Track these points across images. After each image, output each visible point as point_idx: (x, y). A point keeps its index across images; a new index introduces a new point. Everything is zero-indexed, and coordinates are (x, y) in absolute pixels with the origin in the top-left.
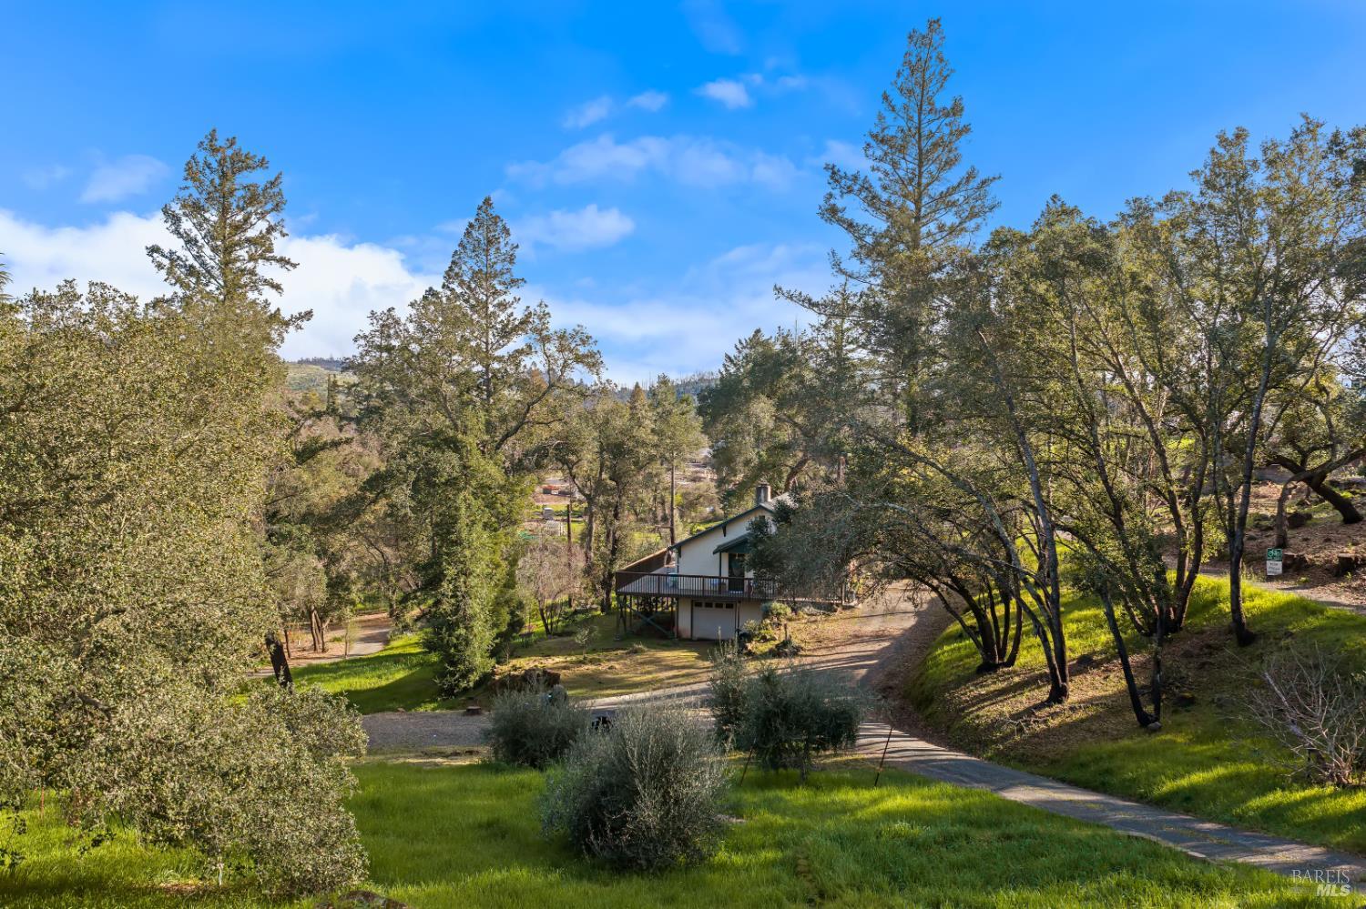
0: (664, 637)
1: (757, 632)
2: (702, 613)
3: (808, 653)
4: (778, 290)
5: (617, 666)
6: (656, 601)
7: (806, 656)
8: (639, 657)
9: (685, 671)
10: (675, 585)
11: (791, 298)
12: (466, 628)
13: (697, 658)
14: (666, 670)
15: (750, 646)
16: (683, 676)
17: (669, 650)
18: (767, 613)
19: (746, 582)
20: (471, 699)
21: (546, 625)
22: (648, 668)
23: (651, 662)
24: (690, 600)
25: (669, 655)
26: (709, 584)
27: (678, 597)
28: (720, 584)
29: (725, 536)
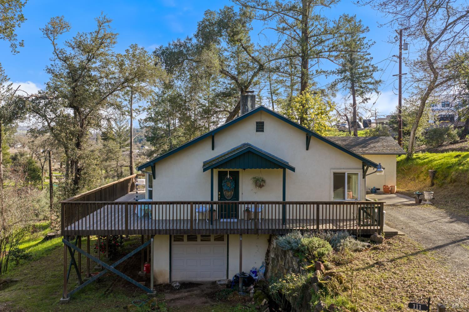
10: (147, 215)
19: (242, 208)
24: (168, 235)
28: (212, 210)
29: (213, 149)
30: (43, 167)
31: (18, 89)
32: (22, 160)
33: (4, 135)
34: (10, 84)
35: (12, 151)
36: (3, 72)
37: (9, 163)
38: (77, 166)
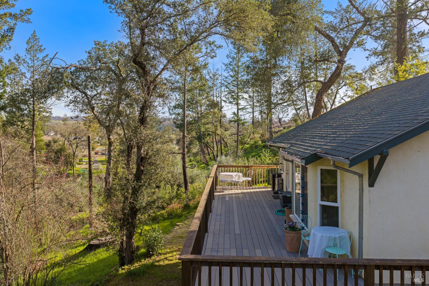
30: (74, 154)
31: (55, 58)
32: (55, 147)
33: (38, 116)
34: (45, 55)
35: (46, 139)
36: (37, 41)
37: (43, 149)
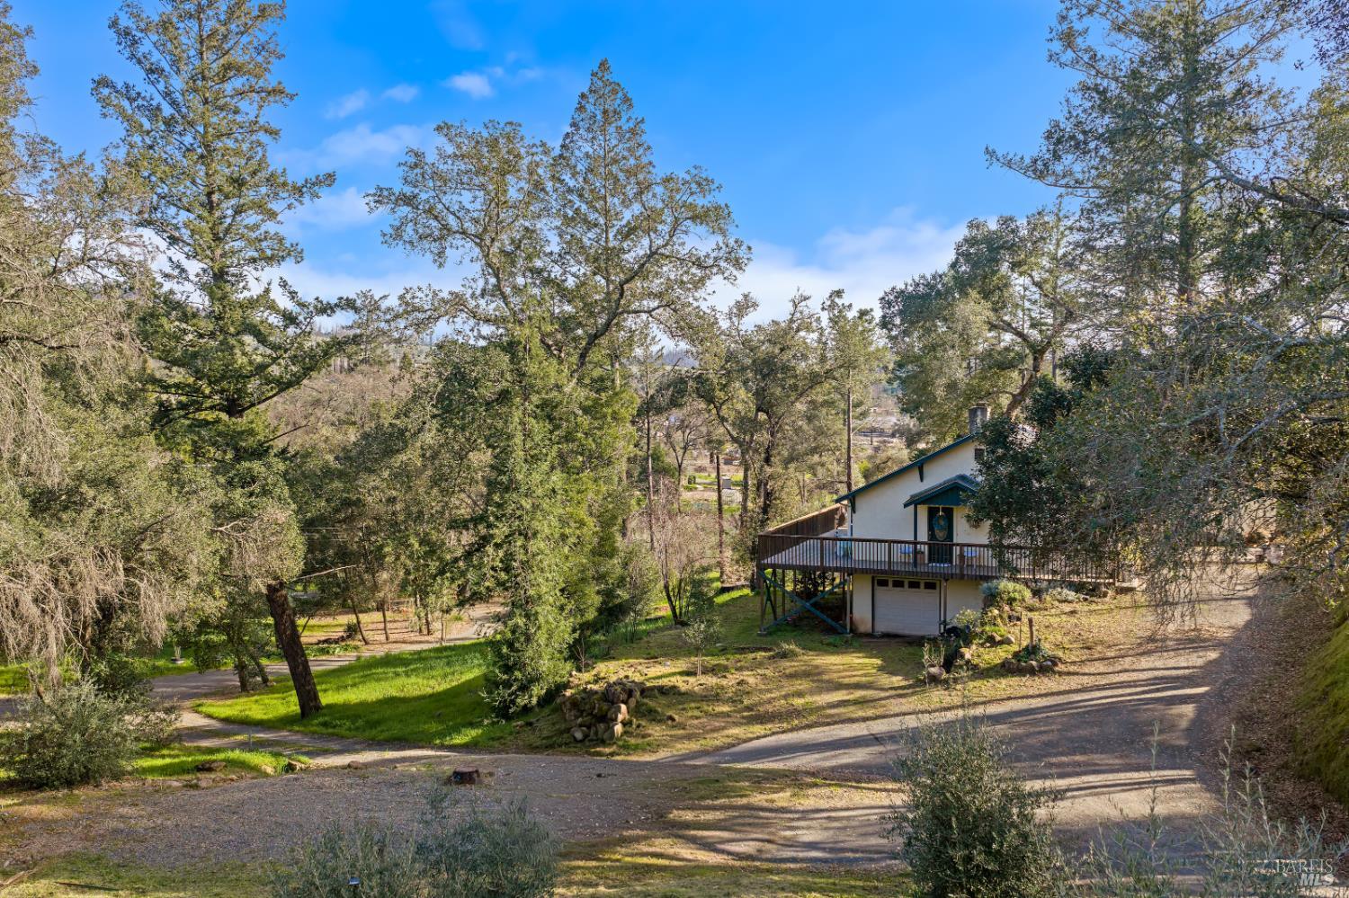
0: (831, 631)
1: (978, 630)
2: (887, 596)
3: (1072, 668)
4: (990, 153)
5: (751, 680)
6: (823, 577)
7: (1069, 674)
8: (788, 665)
9: (859, 694)
10: (847, 555)
11: (1009, 164)
12: (527, 616)
13: (881, 669)
14: (829, 690)
15: (968, 653)
16: (856, 702)
17: (838, 653)
18: (992, 599)
19: (956, 551)
20: (530, 724)
21: (673, 609)
22: (802, 685)
23: (806, 675)
24: (869, 577)
25: (836, 662)
26: (898, 554)
27: (851, 572)
28: (916, 552)
29: (922, 480)
30: (680, 466)
38: (766, 489)
